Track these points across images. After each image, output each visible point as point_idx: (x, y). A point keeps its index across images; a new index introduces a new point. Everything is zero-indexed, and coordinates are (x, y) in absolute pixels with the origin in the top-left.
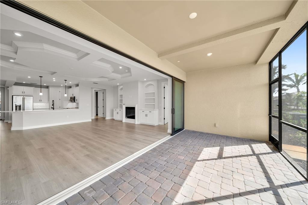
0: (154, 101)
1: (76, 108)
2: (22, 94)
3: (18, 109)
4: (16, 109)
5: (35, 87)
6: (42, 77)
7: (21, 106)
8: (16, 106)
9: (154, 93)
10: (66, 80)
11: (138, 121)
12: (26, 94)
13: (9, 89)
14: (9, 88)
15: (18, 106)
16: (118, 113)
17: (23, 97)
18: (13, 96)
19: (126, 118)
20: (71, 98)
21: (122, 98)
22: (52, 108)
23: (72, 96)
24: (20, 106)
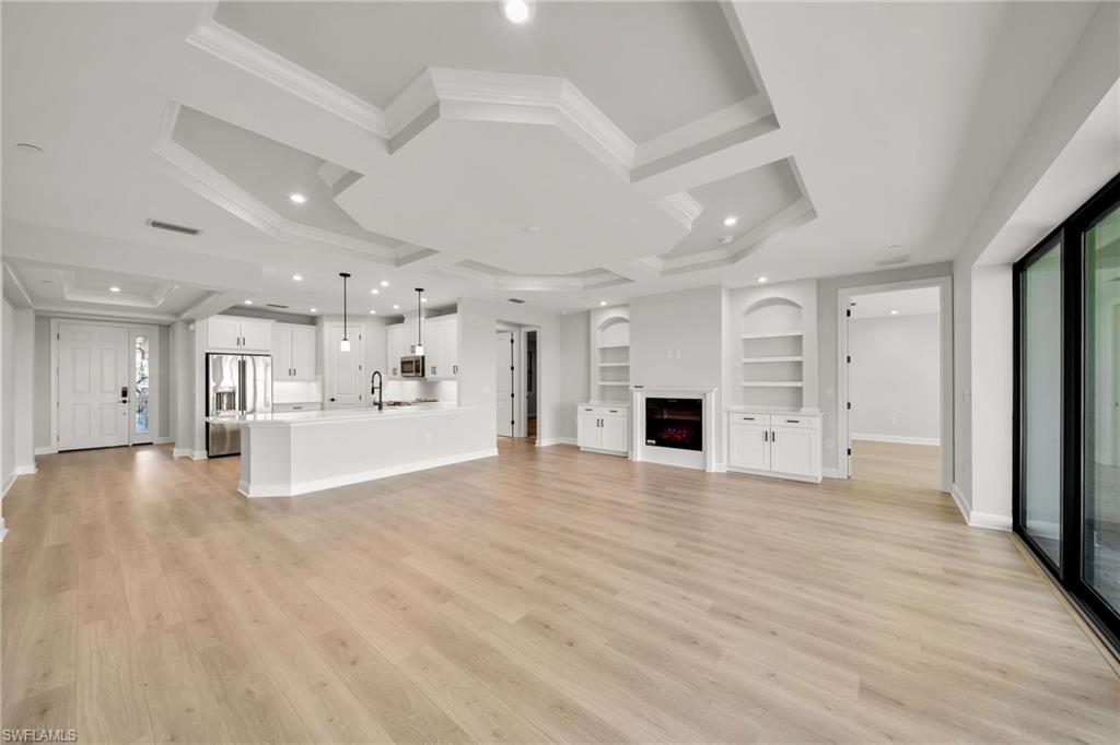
0: (801, 376)
1: (419, 401)
2: (236, 347)
3: (225, 408)
4: (219, 407)
5: (278, 321)
6: (349, 275)
7: (234, 394)
8: (219, 395)
9: (801, 336)
10: (420, 290)
11: (720, 460)
12: (250, 346)
13: (198, 327)
14: (197, 324)
15: (224, 393)
16: (600, 423)
17: (240, 358)
18: (207, 355)
19: (647, 444)
20: (404, 363)
21: (628, 361)
22: (375, 404)
23: (408, 354)
24: (231, 395)
